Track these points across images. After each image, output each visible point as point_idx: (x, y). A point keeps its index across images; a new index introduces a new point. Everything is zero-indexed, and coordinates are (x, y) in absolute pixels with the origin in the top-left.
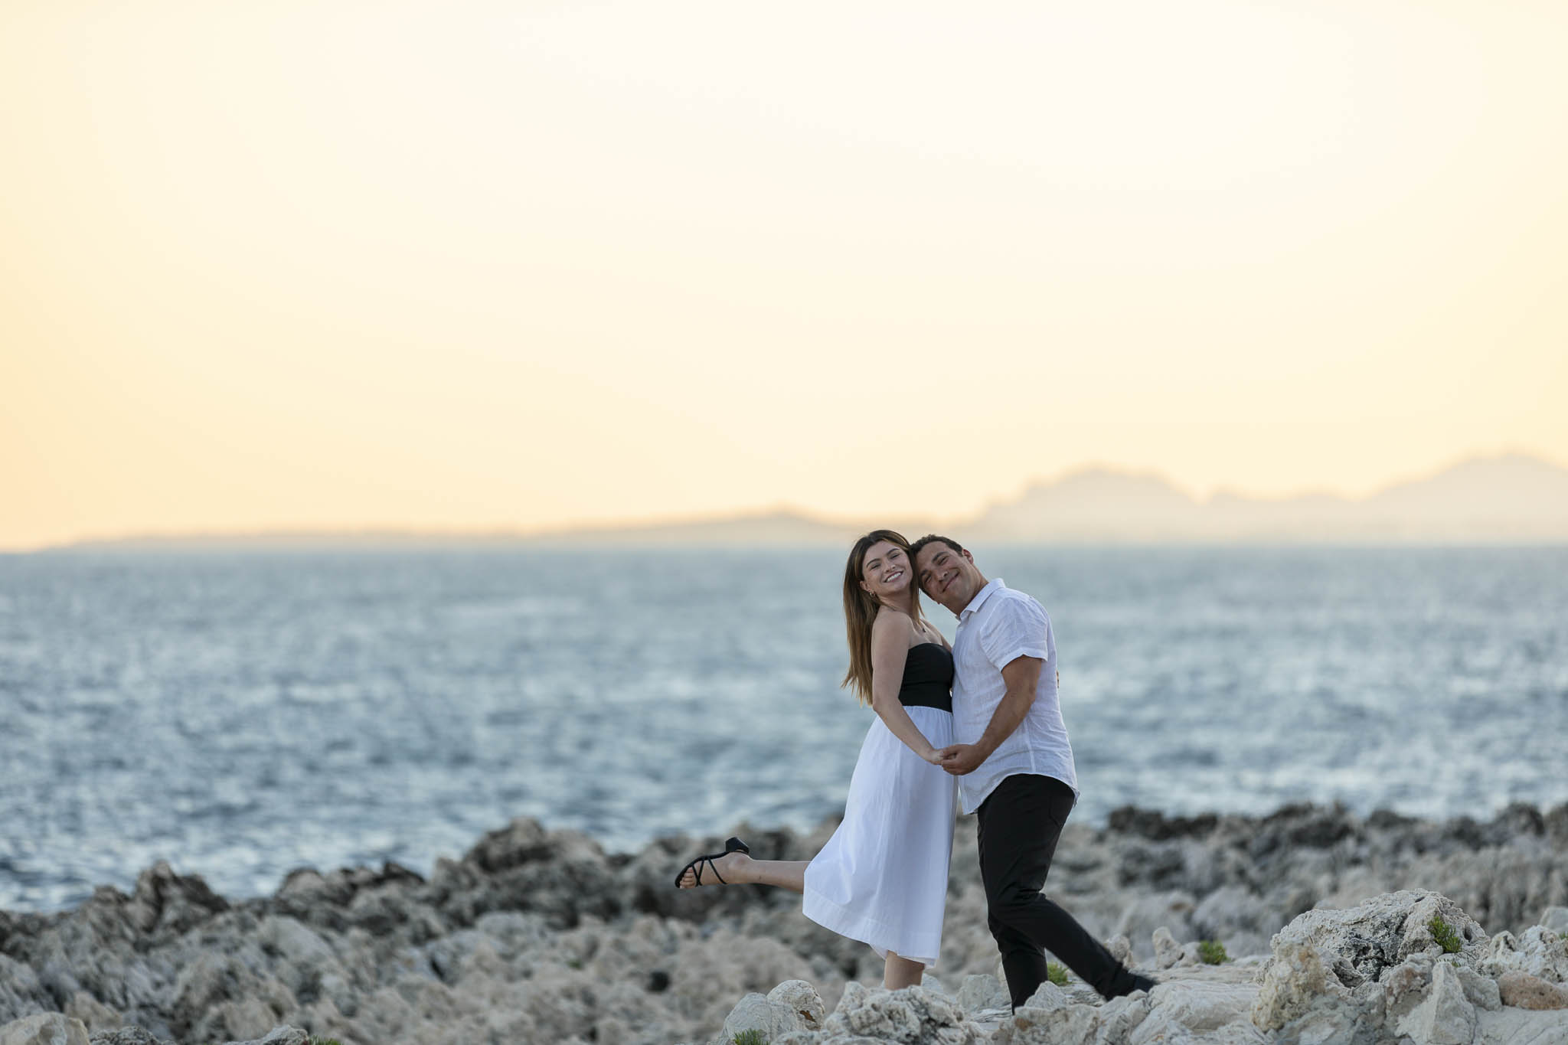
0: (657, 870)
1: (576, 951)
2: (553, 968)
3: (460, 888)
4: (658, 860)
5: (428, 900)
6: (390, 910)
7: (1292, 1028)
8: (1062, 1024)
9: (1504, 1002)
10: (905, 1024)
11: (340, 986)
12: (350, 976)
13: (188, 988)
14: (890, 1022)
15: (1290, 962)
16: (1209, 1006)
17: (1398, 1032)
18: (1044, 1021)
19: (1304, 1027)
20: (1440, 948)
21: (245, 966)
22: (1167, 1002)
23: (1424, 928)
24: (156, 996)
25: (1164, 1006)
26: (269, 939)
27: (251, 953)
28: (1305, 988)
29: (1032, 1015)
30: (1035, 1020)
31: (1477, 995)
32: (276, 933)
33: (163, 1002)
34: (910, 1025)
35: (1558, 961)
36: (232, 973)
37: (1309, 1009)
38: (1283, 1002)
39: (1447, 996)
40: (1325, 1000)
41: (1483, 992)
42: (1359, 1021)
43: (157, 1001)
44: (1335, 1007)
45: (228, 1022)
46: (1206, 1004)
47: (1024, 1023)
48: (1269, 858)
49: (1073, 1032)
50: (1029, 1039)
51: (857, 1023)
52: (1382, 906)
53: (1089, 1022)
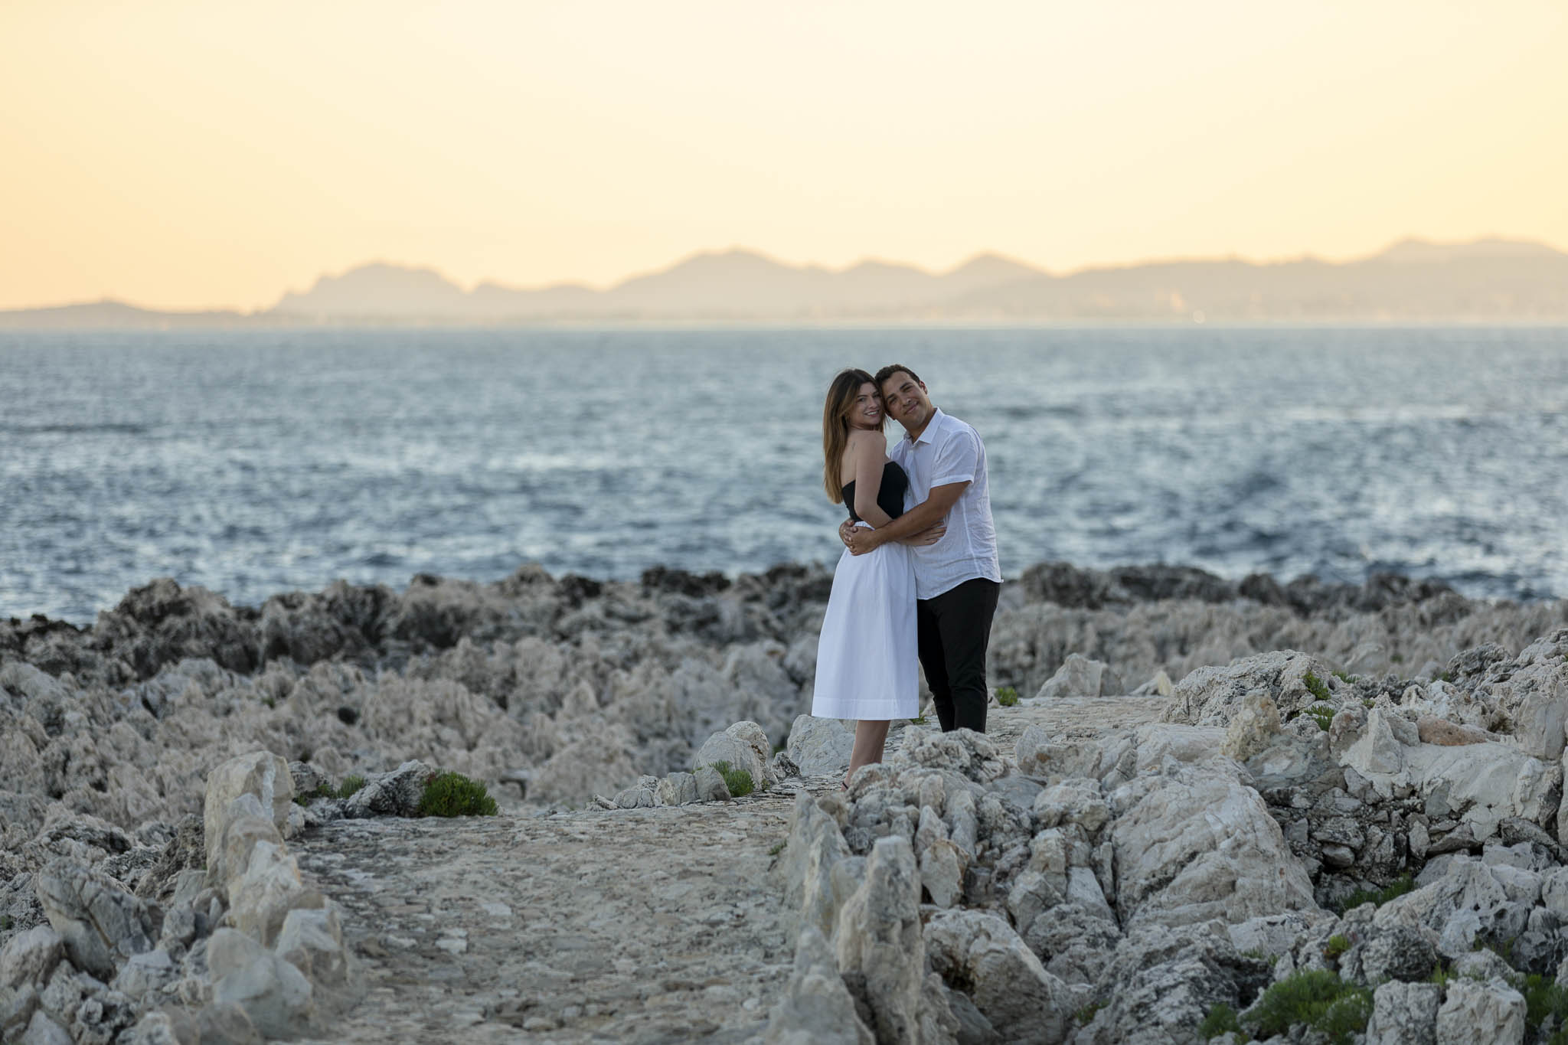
0: (284, 622)
1: (268, 690)
2: (252, 705)
3: (122, 638)
4: (283, 614)
5: (93, 647)
6: (66, 655)
7: (1257, 761)
8: (1074, 758)
9: (1422, 740)
10: (958, 758)
11: (80, 720)
12: (89, 713)
14: (947, 757)
15: (1253, 709)
16: (1186, 743)
17: (1342, 763)
18: (1058, 755)
19: (1266, 759)
20: (1313, 696)
22: (1152, 740)
23: (1300, 681)
25: (1149, 743)
26: (12, 682)
28: (1265, 729)
29: (1050, 751)
30: (1052, 755)
31: (1401, 734)
32: (17, 676)
34: (963, 759)
35: (1460, 708)
37: (1269, 745)
38: (1249, 740)
39: (1381, 735)
40: (1282, 738)
41: (1405, 732)
42: (1310, 755)
44: (1289, 743)
46: (1183, 741)
47: (1043, 757)
48: (784, 611)
49: (1083, 764)
50: (1047, 769)
51: (920, 757)
52: (1260, 664)
53: (1096, 756)
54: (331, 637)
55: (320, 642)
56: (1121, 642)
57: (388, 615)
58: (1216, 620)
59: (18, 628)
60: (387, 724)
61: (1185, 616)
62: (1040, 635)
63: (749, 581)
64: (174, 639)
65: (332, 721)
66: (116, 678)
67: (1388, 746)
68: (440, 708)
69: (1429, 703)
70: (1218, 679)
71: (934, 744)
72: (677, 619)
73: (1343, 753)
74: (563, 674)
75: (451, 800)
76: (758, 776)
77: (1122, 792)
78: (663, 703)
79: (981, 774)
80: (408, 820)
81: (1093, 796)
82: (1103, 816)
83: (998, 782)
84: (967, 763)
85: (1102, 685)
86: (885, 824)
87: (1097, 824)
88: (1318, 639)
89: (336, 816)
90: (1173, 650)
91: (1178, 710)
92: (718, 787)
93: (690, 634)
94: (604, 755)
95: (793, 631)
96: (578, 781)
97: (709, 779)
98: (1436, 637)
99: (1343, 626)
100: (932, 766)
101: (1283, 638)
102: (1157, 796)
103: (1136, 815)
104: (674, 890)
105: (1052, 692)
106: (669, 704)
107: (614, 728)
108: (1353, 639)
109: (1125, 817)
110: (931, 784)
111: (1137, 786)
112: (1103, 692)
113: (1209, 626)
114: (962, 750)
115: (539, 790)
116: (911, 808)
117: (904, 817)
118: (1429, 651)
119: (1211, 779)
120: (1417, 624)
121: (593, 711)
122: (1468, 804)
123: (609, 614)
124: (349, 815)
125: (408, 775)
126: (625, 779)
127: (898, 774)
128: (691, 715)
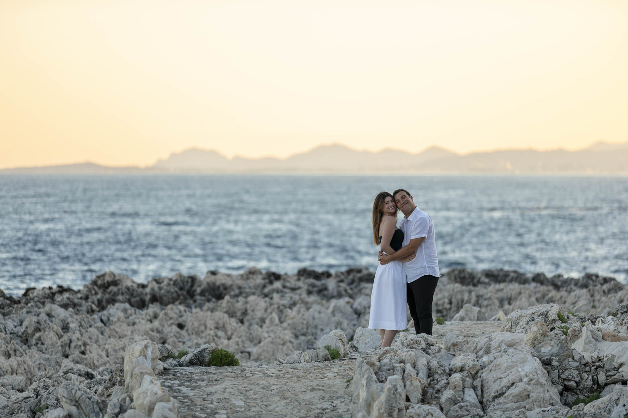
0: (156, 289)
1: (150, 316)
2: (143, 322)
4: (156, 286)
5: (81, 298)
6: (70, 301)
7: (538, 347)
8: (466, 345)
9: (603, 339)
10: (421, 345)
11: (76, 327)
12: (79, 324)
13: (27, 327)
14: (416, 344)
15: (537, 327)
16: (511, 340)
17: (572, 348)
18: (460, 344)
19: (542, 346)
20: (561, 322)
21: (43, 321)
22: (497, 339)
23: (556, 315)
24: (16, 330)
25: (495, 340)
26: (49, 312)
27: (43, 316)
28: (542, 334)
29: (457, 342)
30: (458, 344)
31: (595, 337)
32: (51, 310)
33: (18, 332)
34: (423, 345)
35: (618, 327)
36: (38, 323)
37: (543, 341)
38: (535, 339)
39: (588, 337)
40: (548, 338)
41: (597, 336)
42: (559, 345)
43: (16, 332)
44: (551, 340)
45: (42, 339)
46: (510, 339)
47: (454, 345)
48: (353, 286)
49: (470, 348)
50: (456, 349)
51: (406, 344)
52: (540, 308)
53: (475, 344)
54: (175, 295)
55: (170, 297)
56: (486, 299)
57: (198, 287)
58: (523, 291)
59: (52, 291)
60: (196, 329)
61: (510, 289)
62: (454, 297)
63: (339, 274)
64: (113, 295)
65: (175, 328)
66: (90, 311)
67: (590, 342)
68: (217, 323)
69: (606, 325)
70: (523, 315)
71: (411, 339)
72: (311, 289)
73: (572, 344)
74: (266, 310)
75: (221, 360)
76: (342, 351)
77: (485, 359)
78: (305, 322)
79: (430, 351)
80: (204, 368)
81: (474, 361)
82: (478, 368)
83: (436, 354)
84: (424, 347)
85: (478, 317)
86: (392, 371)
87: (475, 371)
88: (563, 299)
89: (176, 366)
90: (506, 303)
91: (507, 327)
92: (326, 355)
93: (316, 295)
94: (281, 342)
95: (356, 294)
96: (271, 353)
97: (323, 352)
98: (609, 299)
99: (573, 294)
100: (410, 348)
101: (549, 298)
102: (499, 361)
103: (490, 368)
104: (308, 396)
105: (458, 319)
106: (307, 323)
107: (286, 332)
108: (577, 299)
109: (486, 368)
110: (410, 355)
111: (491, 356)
112: (478, 319)
113: (520, 293)
114: (422, 342)
115: (256, 356)
116: (402, 364)
117: (399, 368)
118: (606, 304)
119: (520, 354)
120: (602, 293)
121: (277, 325)
122: (621, 365)
123: (284, 287)
124: (181, 365)
125: (204, 350)
126: (290, 352)
127: (397, 351)
128: (316, 327)
